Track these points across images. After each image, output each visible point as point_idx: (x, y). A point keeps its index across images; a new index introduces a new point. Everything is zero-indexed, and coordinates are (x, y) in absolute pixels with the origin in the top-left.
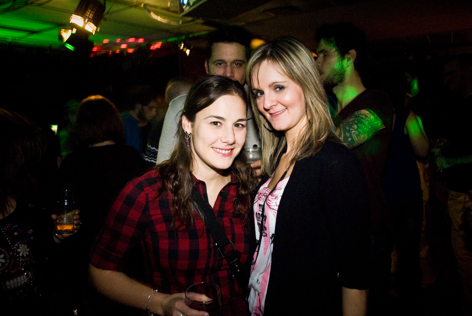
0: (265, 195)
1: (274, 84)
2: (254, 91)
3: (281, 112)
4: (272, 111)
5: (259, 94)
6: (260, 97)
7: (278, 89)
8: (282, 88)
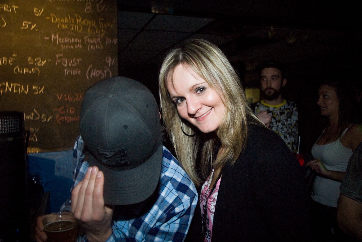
0: (206, 195)
1: (195, 87)
2: (174, 99)
3: (207, 113)
4: (197, 115)
5: (179, 101)
6: (181, 103)
7: (199, 92)
8: (202, 89)
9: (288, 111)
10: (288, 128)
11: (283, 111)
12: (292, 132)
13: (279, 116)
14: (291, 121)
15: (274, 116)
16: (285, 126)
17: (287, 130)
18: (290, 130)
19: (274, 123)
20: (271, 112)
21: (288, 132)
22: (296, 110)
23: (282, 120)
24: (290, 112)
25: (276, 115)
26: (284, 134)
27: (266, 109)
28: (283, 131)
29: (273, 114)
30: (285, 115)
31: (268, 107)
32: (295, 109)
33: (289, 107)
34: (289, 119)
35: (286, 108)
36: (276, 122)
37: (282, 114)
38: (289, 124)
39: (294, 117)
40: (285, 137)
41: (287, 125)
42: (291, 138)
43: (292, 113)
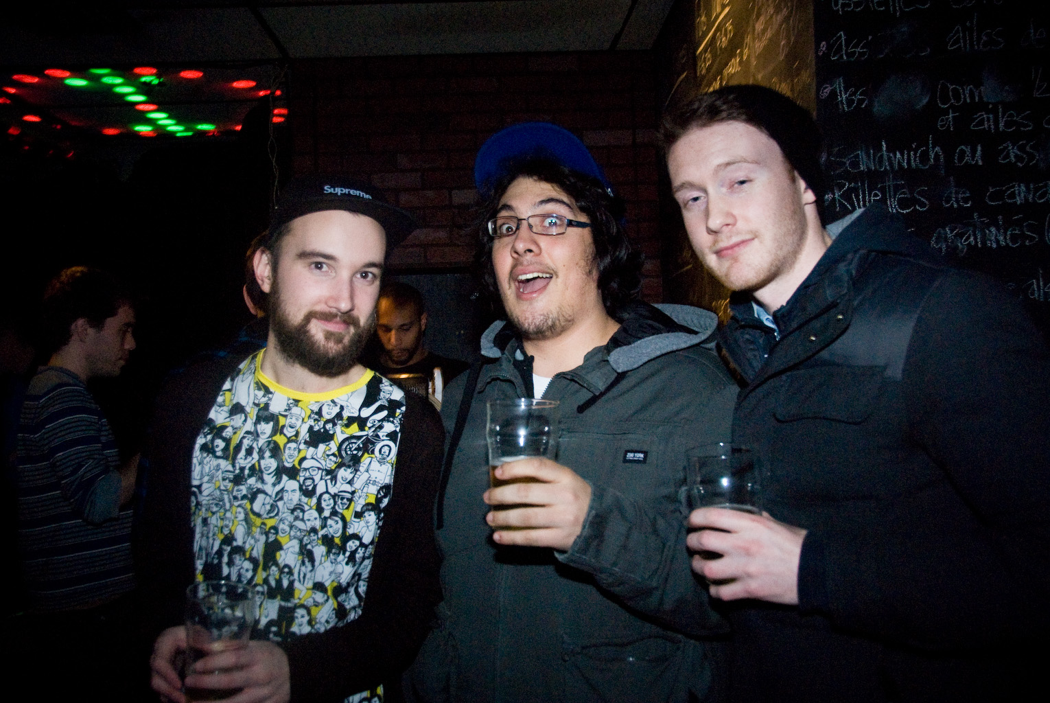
9: (354, 429)
10: (327, 513)
11: (329, 426)
12: (346, 538)
13: (302, 446)
14: (350, 482)
15: (280, 440)
16: (314, 500)
17: (318, 524)
18: (335, 528)
19: (266, 477)
20: (273, 418)
21: (321, 533)
22: (392, 436)
23: (305, 469)
24: (359, 438)
25: (289, 440)
26: (301, 541)
27: (256, 396)
28: (299, 524)
29: (278, 430)
30: (333, 446)
31: (267, 391)
32: (389, 427)
33: (366, 413)
34: (344, 473)
35: (346, 414)
36: (281, 471)
37: (318, 438)
38: (334, 496)
39: (375, 465)
40: (307, 555)
41: (326, 496)
42: (334, 562)
43: (368, 445)
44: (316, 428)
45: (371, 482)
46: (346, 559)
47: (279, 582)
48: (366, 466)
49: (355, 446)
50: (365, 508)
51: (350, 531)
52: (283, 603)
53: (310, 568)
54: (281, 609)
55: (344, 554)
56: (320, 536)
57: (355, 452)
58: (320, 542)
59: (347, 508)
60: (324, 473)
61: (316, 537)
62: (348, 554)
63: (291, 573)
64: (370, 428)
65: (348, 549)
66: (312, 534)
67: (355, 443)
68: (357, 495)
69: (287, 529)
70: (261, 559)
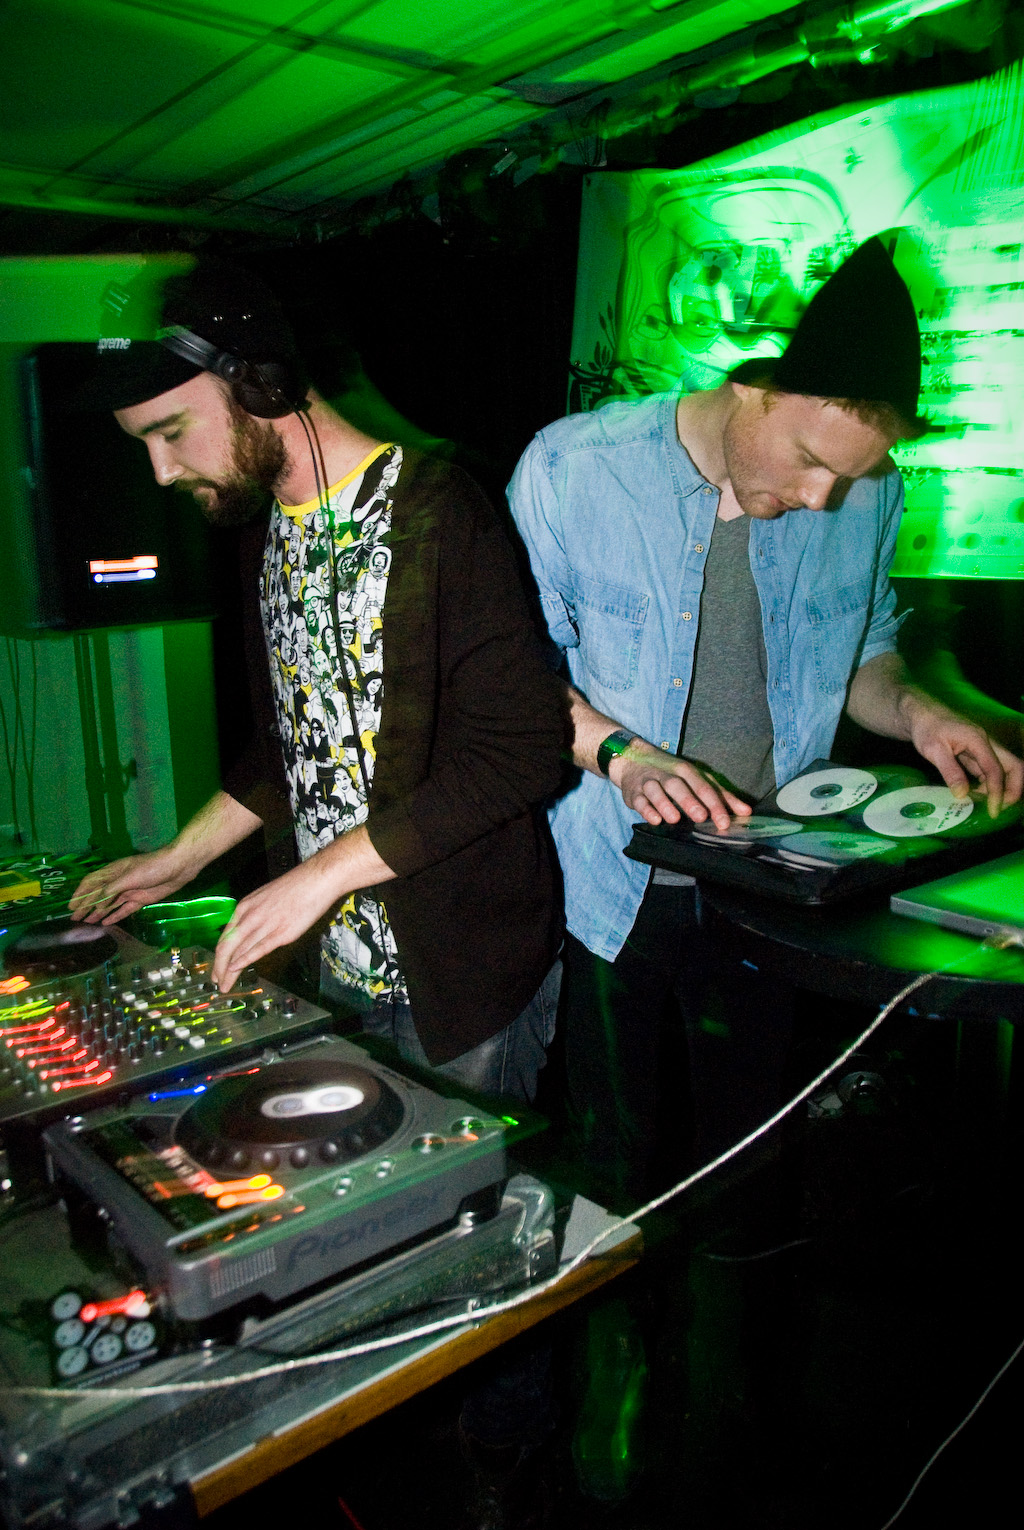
9: (347, 540)
11: (323, 541)
15: (288, 570)
16: (320, 638)
19: (283, 617)
22: (386, 539)
23: (308, 602)
24: (353, 550)
25: (293, 568)
28: (314, 669)
29: (285, 558)
32: (382, 530)
33: (359, 515)
34: (342, 598)
35: (337, 523)
36: (291, 608)
44: (312, 548)
45: (372, 603)
46: (373, 705)
47: (311, 739)
48: (361, 585)
49: (350, 561)
50: (374, 637)
51: (366, 671)
52: (319, 764)
53: (335, 722)
54: (319, 769)
55: (368, 699)
56: (334, 681)
57: (350, 570)
58: (336, 688)
59: (353, 642)
60: (323, 602)
61: (330, 683)
62: (372, 698)
63: (321, 728)
64: (365, 534)
65: (371, 693)
66: (326, 680)
67: (350, 558)
68: (359, 623)
69: (308, 676)
70: (294, 714)
